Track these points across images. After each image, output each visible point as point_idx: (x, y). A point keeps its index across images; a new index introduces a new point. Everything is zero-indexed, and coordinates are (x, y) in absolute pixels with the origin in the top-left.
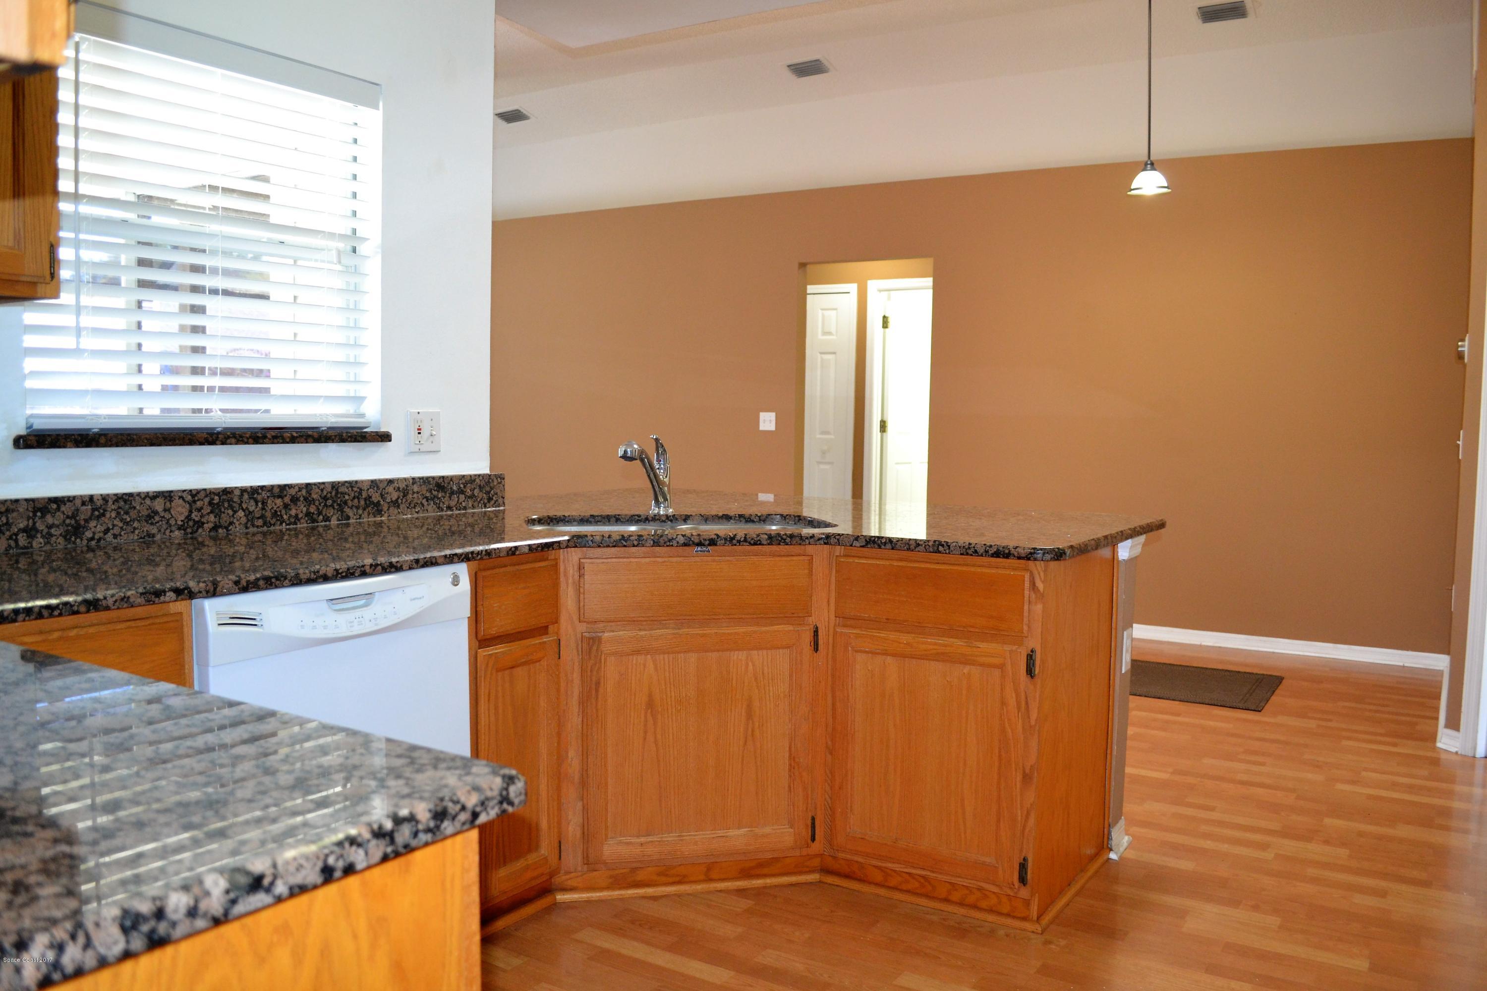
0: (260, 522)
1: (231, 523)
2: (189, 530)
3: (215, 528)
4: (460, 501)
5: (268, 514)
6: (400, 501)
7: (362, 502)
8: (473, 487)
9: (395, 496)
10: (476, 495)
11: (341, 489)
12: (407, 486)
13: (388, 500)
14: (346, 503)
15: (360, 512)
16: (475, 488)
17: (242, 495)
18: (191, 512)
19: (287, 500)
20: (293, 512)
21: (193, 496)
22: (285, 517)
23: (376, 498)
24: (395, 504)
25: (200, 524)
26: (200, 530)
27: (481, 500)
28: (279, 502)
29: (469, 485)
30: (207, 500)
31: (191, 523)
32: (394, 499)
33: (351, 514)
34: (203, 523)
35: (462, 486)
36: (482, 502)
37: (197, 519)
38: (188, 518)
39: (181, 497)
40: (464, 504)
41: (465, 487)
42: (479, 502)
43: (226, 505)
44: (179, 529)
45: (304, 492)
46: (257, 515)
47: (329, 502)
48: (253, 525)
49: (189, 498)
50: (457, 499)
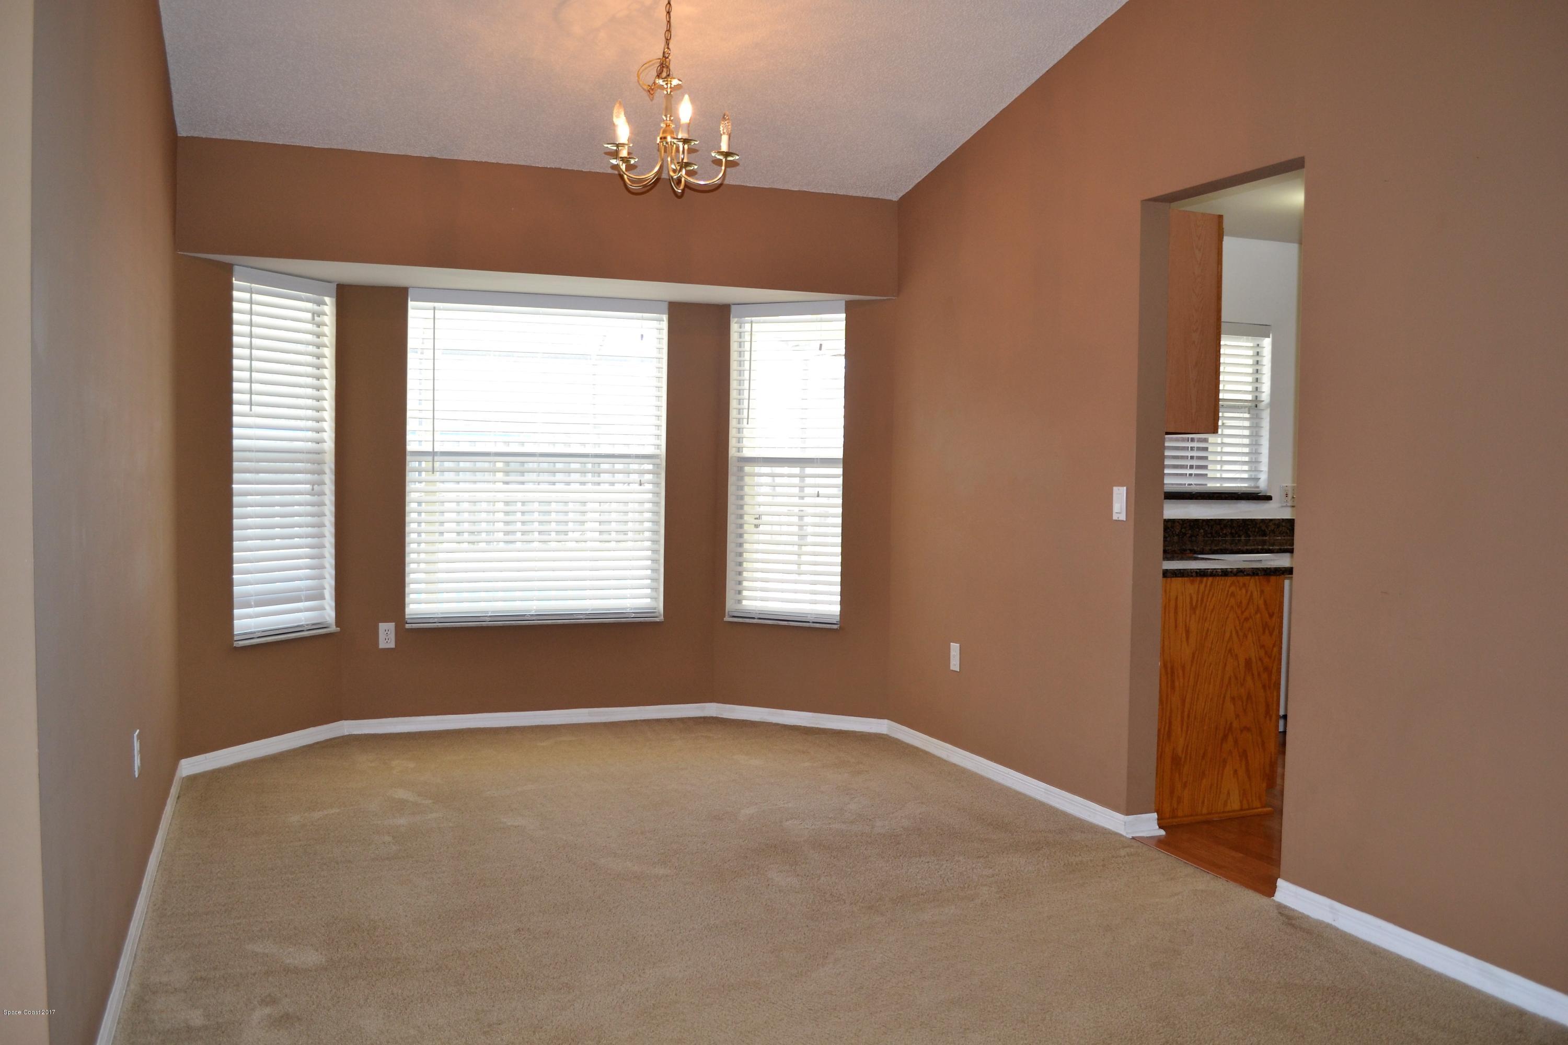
0: (1210, 535)
1: (1198, 535)
2: (1181, 537)
3: (1191, 537)
5: (1214, 532)
6: (1275, 530)
7: (1257, 530)
9: (1273, 527)
11: (1248, 523)
12: (1279, 522)
13: (1270, 529)
14: (1249, 529)
15: (1256, 534)
17: (1202, 523)
18: (1182, 529)
19: (1222, 526)
20: (1225, 532)
21: (1183, 522)
22: (1221, 534)
23: (1263, 528)
24: (1273, 531)
25: (1185, 534)
26: (1185, 537)
28: (1218, 526)
30: (1188, 524)
31: (1181, 534)
32: (1272, 529)
33: (1251, 535)
34: (1186, 534)
37: (1184, 532)
38: (1181, 531)
39: (1178, 522)
43: (1196, 526)
44: (1177, 535)
45: (1229, 523)
46: (1209, 532)
47: (1241, 528)
48: (1207, 537)
49: (1181, 522)
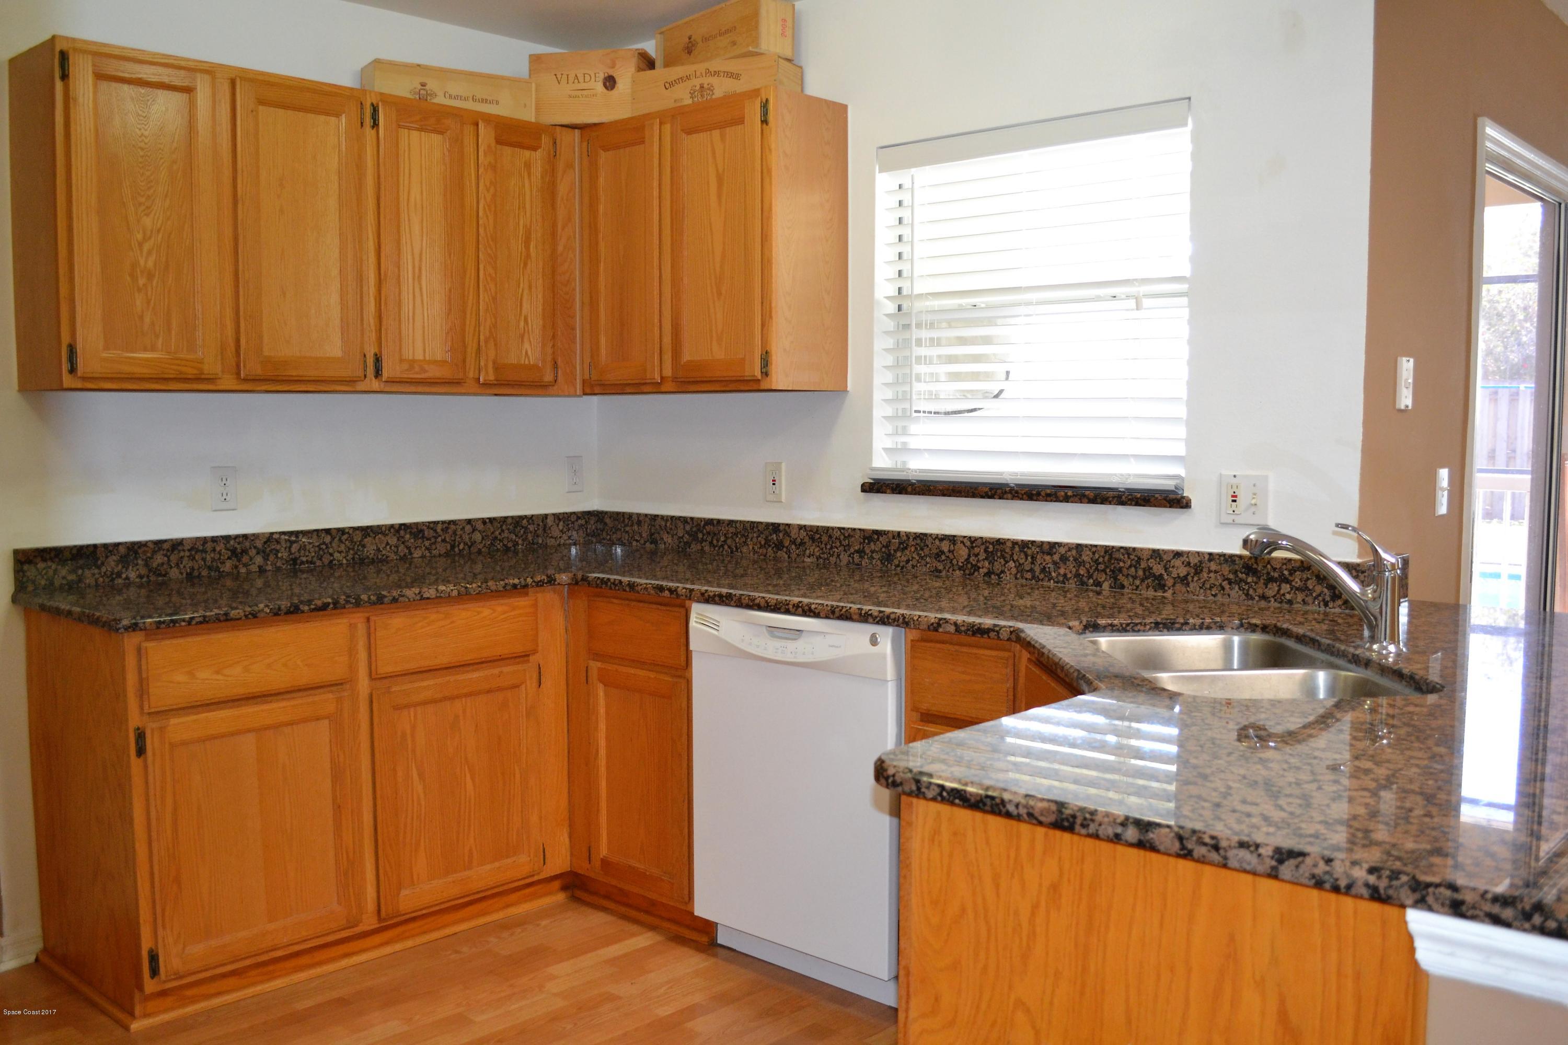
0: (1029, 575)
1: (1003, 572)
2: (967, 572)
3: (989, 574)
4: (1282, 592)
5: (1037, 569)
6: (1190, 578)
7: (1140, 573)
8: (1305, 576)
9: (1183, 571)
10: (1311, 587)
11: (1116, 555)
12: (1201, 562)
13: (1174, 575)
14: (1120, 570)
15: (1138, 582)
16: (1308, 579)
17: (1013, 548)
18: (969, 556)
19: (1056, 557)
20: (1062, 571)
21: (972, 542)
22: (1053, 574)
23: (1158, 569)
24: (1184, 580)
25: (977, 568)
26: (976, 573)
27: (1319, 595)
28: (1048, 558)
29: (1298, 573)
30: (983, 547)
31: (969, 566)
32: (1182, 575)
33: (1126, 583)
34: (979, 568)
35: (1286, 573)
36: (1320, 598)
37: (974, 563)
38: (967, 560)
39: (962, 542)
40: (1288, 597)
41: (1291, 574)
42: (1316, 598)
43: (999, 554)
44: (960, 569)
45: (1074, 552)
46: (1027, 568)
47: (1101, 567)
48: (1022, 577)
49: (968, 544)
50: (1277, 589)
